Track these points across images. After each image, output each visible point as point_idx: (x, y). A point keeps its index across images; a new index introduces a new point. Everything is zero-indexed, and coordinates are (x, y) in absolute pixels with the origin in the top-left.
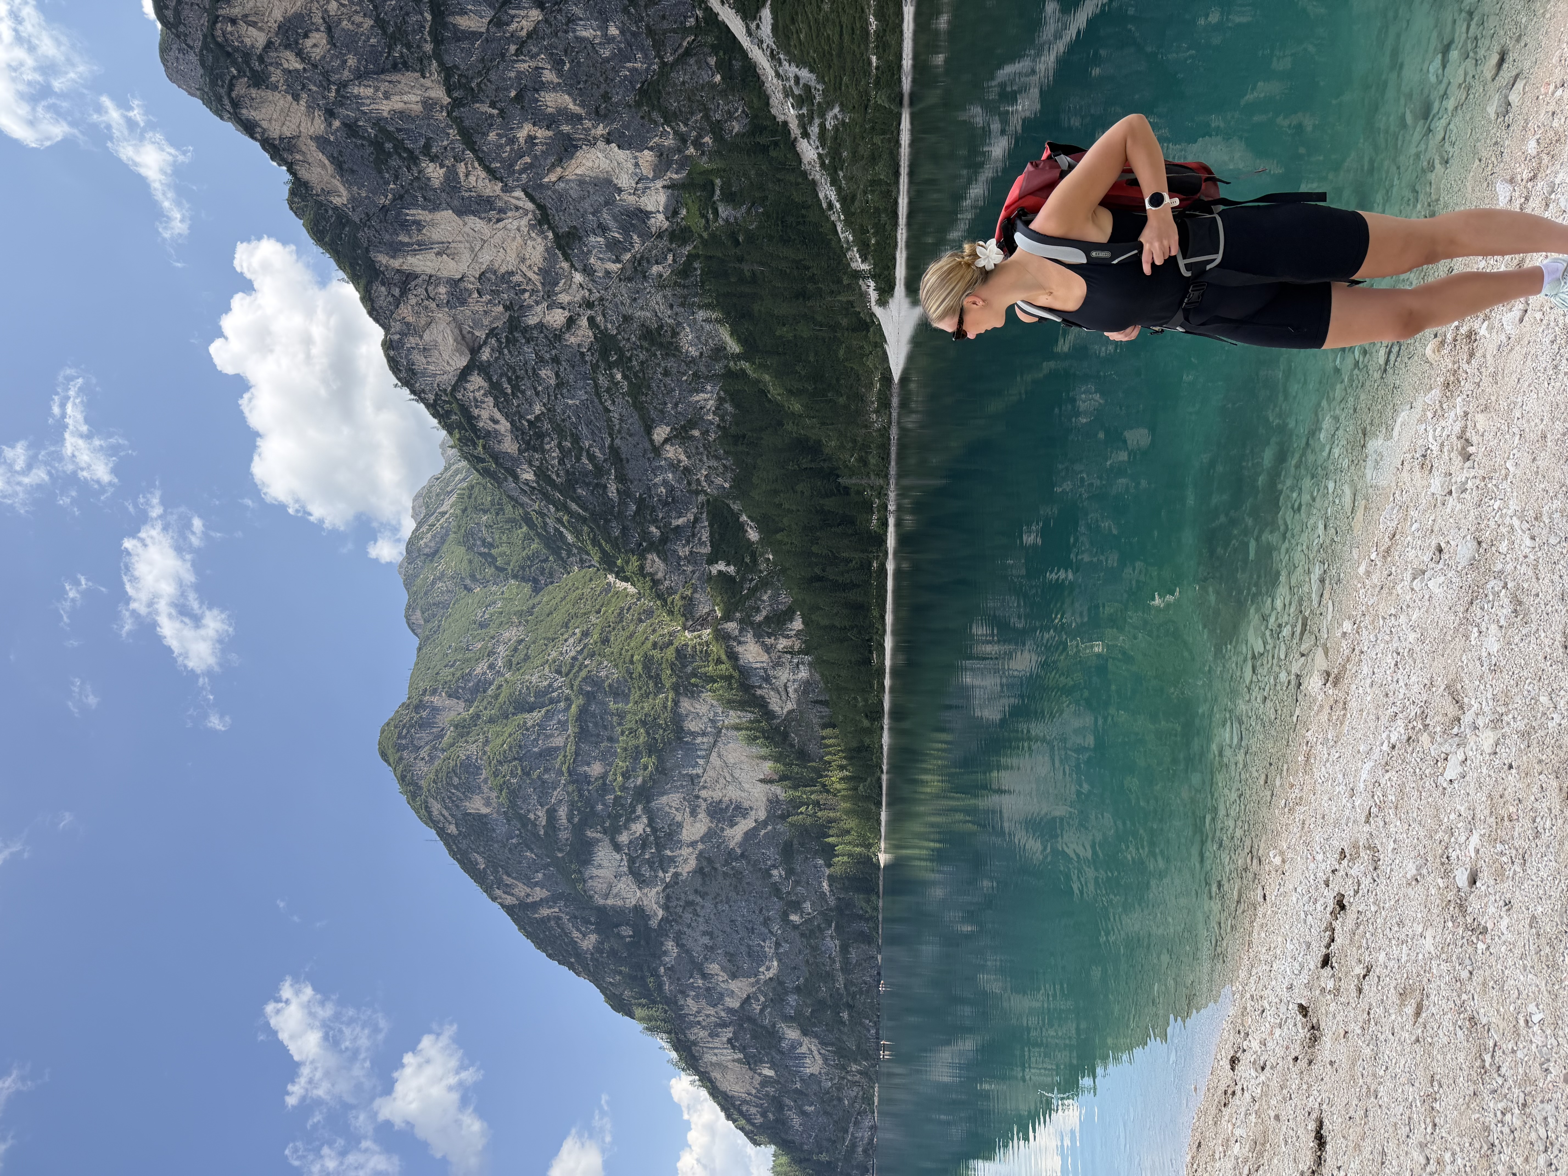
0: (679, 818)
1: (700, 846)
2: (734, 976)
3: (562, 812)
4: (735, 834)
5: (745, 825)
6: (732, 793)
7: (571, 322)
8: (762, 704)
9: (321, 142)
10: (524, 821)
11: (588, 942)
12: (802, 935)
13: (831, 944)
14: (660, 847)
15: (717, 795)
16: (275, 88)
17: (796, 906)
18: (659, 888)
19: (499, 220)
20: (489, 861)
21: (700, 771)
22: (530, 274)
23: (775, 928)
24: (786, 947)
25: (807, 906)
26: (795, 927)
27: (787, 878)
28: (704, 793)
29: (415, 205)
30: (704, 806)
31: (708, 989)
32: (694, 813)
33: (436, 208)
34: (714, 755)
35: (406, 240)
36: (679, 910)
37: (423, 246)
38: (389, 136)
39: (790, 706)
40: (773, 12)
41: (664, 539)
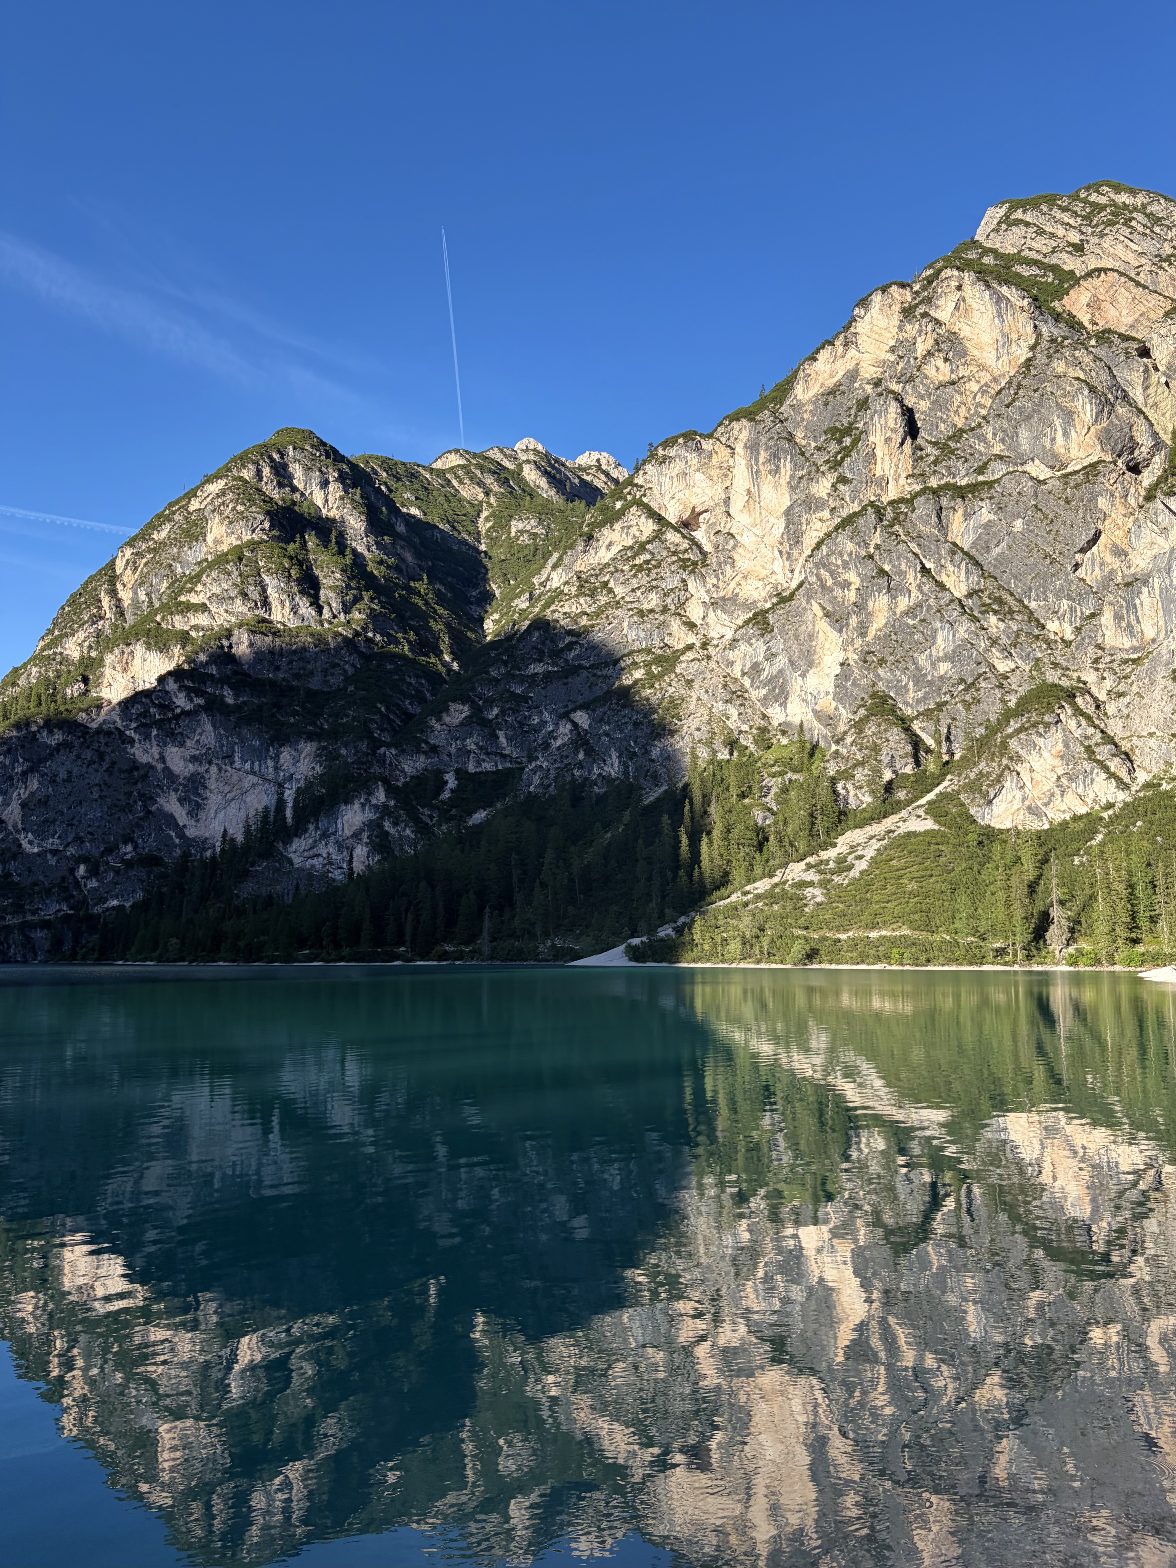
0: (189, 743)
1: (160, 766)
2: (24, 805)
3: (202, 620)
4: (171, 804)
5: (180, 813)
6: (214, 800)
7: (691, 626)
8: (299, 830)
9: (853, 375)
10: (196, 579)
11: (73, 649)
12: (63, 879)
13: (54, 909)
14: (159, 724)
15: (212, 784)
16: (901, 328)
17: (94, 872)
18: (119, 724)
19: (781, 552)
20: (163, 544)
21: (237, 765)
22: (733, 585)
23: (72, 851)
24: (52, 861)
25: (93, 884)
26: (72, 871)
27: (123, 861)
28: (214, 769)
29: (796, 467)
30: (202, 770)
31: (11, 778)
32: (194, 759)
33: (793, 488)
34: (255, 779)
35: (761, 459)
36: (95, 746)
37: (755, 475)
38: (855, 442)
39: (297, 860)
40: (927, 832)
41: (485, 723)
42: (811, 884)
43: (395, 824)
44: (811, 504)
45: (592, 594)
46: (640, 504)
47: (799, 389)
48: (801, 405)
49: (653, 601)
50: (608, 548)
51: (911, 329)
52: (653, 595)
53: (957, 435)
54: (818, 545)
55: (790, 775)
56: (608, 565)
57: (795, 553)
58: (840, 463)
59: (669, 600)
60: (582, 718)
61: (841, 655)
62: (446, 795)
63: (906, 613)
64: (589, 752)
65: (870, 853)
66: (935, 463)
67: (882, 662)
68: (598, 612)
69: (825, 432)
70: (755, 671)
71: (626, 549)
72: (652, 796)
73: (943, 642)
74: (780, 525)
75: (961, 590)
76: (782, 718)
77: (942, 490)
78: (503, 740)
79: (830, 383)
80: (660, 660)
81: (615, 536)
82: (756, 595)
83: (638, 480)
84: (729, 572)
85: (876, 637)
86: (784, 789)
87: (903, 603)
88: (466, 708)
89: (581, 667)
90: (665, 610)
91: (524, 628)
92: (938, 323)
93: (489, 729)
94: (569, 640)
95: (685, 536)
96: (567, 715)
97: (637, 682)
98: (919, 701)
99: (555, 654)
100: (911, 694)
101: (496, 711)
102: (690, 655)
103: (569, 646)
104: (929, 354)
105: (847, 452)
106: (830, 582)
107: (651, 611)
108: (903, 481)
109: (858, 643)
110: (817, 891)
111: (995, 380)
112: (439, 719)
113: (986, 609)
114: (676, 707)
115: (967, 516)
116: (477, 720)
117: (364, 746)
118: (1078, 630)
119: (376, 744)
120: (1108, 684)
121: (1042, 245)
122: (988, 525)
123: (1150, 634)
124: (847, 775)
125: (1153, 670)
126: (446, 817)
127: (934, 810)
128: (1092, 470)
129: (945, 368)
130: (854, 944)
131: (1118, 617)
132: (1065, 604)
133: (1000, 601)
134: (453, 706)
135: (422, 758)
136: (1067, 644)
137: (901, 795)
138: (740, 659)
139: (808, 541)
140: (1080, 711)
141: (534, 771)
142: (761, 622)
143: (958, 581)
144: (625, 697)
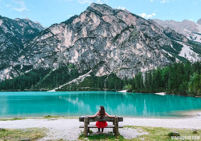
7: (58, 49)
16: (86, 17)
29: (73, 31)
33: (72, 34)
42: (77, 82)
43: (14, 72)
44: (75, 36)
47: (73, 22)
48: (74, 24)
49: (52, 45)
50: (46, 37)
53: (92, 31)
54: (76, 42)
55: (72, 69)
56: (46, 39)
57: (72, 42)
58: (78, 32)
60: (43, 59)
61: (78, 55)
62: (21, 68)
63: (86, 51)
64: (44, 64)
65: (83, 79)
66: (89, 34)
67: (83, 56)
68: (44, 45)
69: (76, 28)
70: (67, 56)
71: (48, 37)
72: (54, 70)
74: (71, 38)
75: (92, 49)
76: (70, 62)
77: (90, 37)
78: (30, 61)
79: (77, 22)
80: (54, 53)
81: (47, 35)
82: (67, 46)
83: (50, 28)
84: (64, 43)
85: (83, 53)
86: (72, 70)
88: (24, 56)
89: (42, 52)
90: (54, 46)
91: (33, 46)
92: (90, 18)
93: (28, 60)
94: (40, 48)
95: (56, 37)
96: (40, 59)
97: (51, 55)
99: (38, 50)
100: (86, 60)
101: (29, 57)
102: (58, 53)
103: (40, 49)
104: (89, 21)
105: (79, 31)
106: (77, 46)
108: (86, 35)
109: (81, 54)
110: (78, 83)
111: (96, 26)
112: (20, 57)
113: (95, 52)
114: (56, 59)
116: (26, 58)
117: (8, 61)
119: (10, 60)
122: (95, 42)
124: (79, 69)
125: (112, 60)
126: (21, 71)
127: (90, 74)
129: (91, 23)
130: (83, 89)
134: (22, 56)
135: (17, 63)
136: (103, 56)
137: (86, 72)
138: (65, 54)
139: (74, 41)
140: (105, 64)
141: (35, 66)
142: (68, 50)
143: (92, 48)
144: (49, 57)
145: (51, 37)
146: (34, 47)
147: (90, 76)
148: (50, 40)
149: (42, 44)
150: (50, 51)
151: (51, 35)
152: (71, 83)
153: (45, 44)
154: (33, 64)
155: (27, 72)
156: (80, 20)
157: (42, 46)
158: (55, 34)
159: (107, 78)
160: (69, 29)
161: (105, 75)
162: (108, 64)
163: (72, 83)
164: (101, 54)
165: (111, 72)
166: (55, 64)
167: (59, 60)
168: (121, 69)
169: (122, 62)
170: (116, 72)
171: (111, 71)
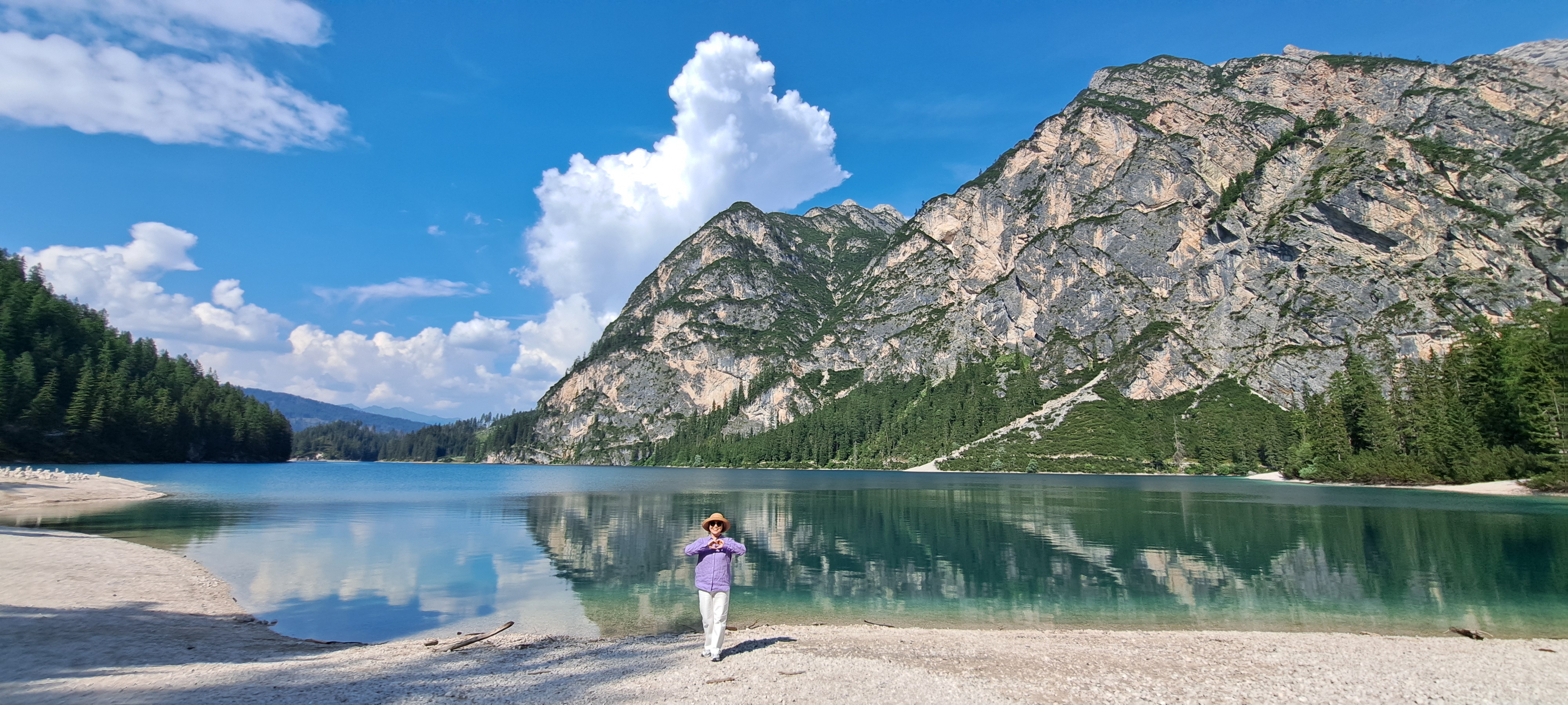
0: (696, 358)
1: (682, 370)
2: (618, 389)
3: (701, 297)
4: (687, 388)
5: (692, 393)
6: (708, 386)
7: (952, 294)
8: (751, 400)
9: (1035, 163)
10: (697, 277)
11: (638, 313)
12: (637, 425)
13: (632, 440)
14: (681, 348)
15: (707, 378)
16: (1061, 138)
17: (651, 421)
18: (662, 349)
19: (1000, 255)
20: (680, 261)
21: (719, 368)
22: (974, 271)
23: (641, 410)
24: (632, 416)
25: (651, 427)
26: (641, 421)
27: (665, 417)
28: (708, 371)
29: (1006, 211)
30: (702, 371)
31: (612, 376)
32: (698, 365)
33: (1004, 223)
34: (728, 375)
35: (987, 208)
36: (651, 360)
37: (984, 216)
38: (1039, 197)
39: (750, 416)
40: (1094, 402)
41: (842, 345)
42: (1032, 429)
43: (800, 398)
44: (1016, 230)
45: (897, 277)
46: (920, 232)
47: (1006, 171)
48: (1007, 179)
49: (929, 280)
50: (904, 254)
51: (1067, 138)
52: (929, 278)
53: (1096, 191)
54: (1021, 252)
55: (1012, 371)
56: (904, 263)
57: (1008, 255)
58: (1031, 209)
59: (937, 280)
60: (895, 343)
61: (1037, 309)
62: (824, 383)
63: (1073, 286)
64: (900, 360)
65: (1064, 412)
66: (1084, 206)
67: (1060, 311)
68: (900, 287)
69: (1022, 193)
70: (987, 317)
71: (913, 254)
72: (936, 383)
73: (1094, 300)
74: (999, 241)
75: (1102, 273)
76: (1005, 341)
77: (1088, 220)
78: (851, 354)
79: (1024, 167)
80: (935, 311)
81: (907, 249)
82: (987, 277)
83: (918, 220)
84: (972, 266)
85: (1056, 298)
86: (1010, 379)
87: (1071, 281)
88: (833, 337)
89: (891, 315)
90: (936, 285)
91: (860, 296)
92: (1084, 135)
93: (845, 349)
94: (884, 301)
95: (944, 248)
96: (886, 340)
97: (924, 323)
98: (1082, 332)
99: (878, 309)
100: (1078, 327)
101: (848, 339)
102: (953, 308)
103: (885, 305)
104: (1078, 150)
105: (1034, 203)
106: (1029, 270)
107: (928, 286)
108: (1066, 216)
109: (1047, 301)
110: (1037, 433)
111: (1116, 162)
112: (819, 344)
113: (1117, 283)
114: (946, 336)
115: (1104, 233)
116: (838, 343)
117: (782, 358)
118: (1170, 292)
119: (787, 357)
120: (1192, 321)
121: (1132, 90)
122: (1116, 238)
123: (1215, 295)
124: (1044, 371)
125: (1218, 314)
126: (824, 394)
127: (1097, 389)
128: (1174, 208)
129: (1088, 157)
130: (1061, 461)
131: (1196, 285)
132: (1163, 279)
133: (1124, 277)
134: (825, 337)
135: (811, 364)
136: (1165, 299)
137: (1076, 381)
138: (981, 311)
139: (1015, 249)
140: (1178, 336)
141: (870, 370)
142: (990, 290)
143: (1101, 268)
144: (916, 329)
145: (922, 253)
146: (863, 298)
147: (1095, 397)
148: (921, 264)
149: (893, 283)
150: (923, 307)
151: (924, 244)
152: (1003, 436)
153: (902, 281)
154: (864, 365)
155: (842, 394)
156: (1034, 158)
157: (892, 292)
158: (936, 237)
159: (1195, 405)
160: (988, 206)
161: (1184, 389)
162: (1196, 334)
163: (1010, 436)
164: (1156, 290)
165: (1217, 371)
166: (941, 357)
167: (959, 338)
168: (1275, 355)
169: (1282, 316)
170: (1245, 370)
171: (1213, 368)
